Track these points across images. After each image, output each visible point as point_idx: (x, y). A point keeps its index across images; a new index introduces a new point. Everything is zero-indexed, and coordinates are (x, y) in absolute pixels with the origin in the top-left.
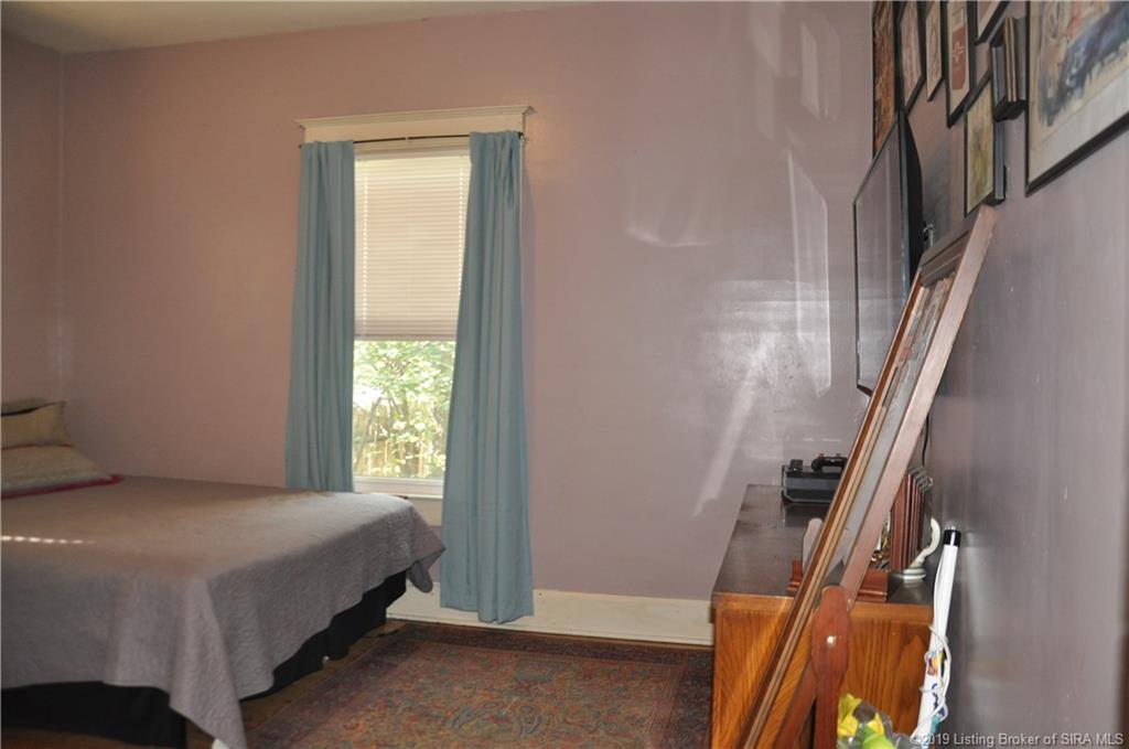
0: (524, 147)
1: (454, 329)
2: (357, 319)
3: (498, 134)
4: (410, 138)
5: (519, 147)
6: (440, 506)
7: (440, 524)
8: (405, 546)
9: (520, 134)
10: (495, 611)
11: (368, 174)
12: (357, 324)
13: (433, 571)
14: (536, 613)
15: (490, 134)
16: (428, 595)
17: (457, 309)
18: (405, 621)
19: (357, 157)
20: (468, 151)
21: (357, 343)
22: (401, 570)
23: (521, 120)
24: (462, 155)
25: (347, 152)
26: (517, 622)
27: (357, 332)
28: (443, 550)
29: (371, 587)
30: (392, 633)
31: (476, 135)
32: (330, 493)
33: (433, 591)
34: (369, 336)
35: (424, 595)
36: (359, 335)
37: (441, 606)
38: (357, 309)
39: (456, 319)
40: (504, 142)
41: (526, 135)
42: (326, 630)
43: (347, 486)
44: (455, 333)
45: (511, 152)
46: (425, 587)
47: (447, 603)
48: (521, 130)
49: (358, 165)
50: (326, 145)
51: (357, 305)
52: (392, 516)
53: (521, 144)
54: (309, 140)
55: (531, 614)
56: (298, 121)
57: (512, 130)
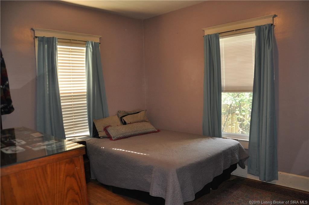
0: (273, 28)
1: (252, 89)
2: (222, 86)
3: (264, 25)
4: (236, 30)
5: (272, 29)
6: (248, 143)
7: (248, 148)
8: (237, 156)
9: (272, 24)
10: (265, 178)
11: (224, 42)
12: (222, 88)
13: (245, 163)
14: (279, 179)
15: (262, 25)
16: (244, 169)
17: (253, 82)
18: (237, 176)
19: (220, 38)
20: (255, 32)
21: (222, 93)
22: (236, 163)
23: (272, 20)
24: (253, 33)
25: (217, 37)
26: (272, 181)
27: (222, 90)
28: (249, 157)
29: (226, 169)
30: (232, 181)
31: (257, 27)
32: (215, 138)
33: (245, 168)
34: (226, 91)
35: (242, 169)
36: (223, 91)
37: (248, 173)
38: (222, 83)
39: (253, 85)
40: (266, 28)
41: (274, 24)
42: (211, 182)
43: (220, 136)
44: (252, 90)
45: (269, 31)
46: (243, 167)
47: (249, 172)
48: (272, 23)
49: (220, 40)
50: (211, 35)
51: (222, 82)
52: (233, 147)
53: (272, 28)
54: (206, 34)
55: (277, 179)
56: (202, 29)
57: (269, 23)
